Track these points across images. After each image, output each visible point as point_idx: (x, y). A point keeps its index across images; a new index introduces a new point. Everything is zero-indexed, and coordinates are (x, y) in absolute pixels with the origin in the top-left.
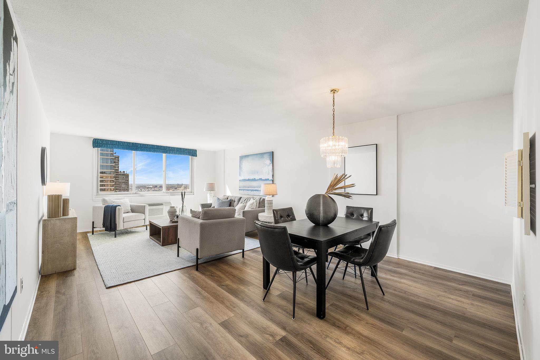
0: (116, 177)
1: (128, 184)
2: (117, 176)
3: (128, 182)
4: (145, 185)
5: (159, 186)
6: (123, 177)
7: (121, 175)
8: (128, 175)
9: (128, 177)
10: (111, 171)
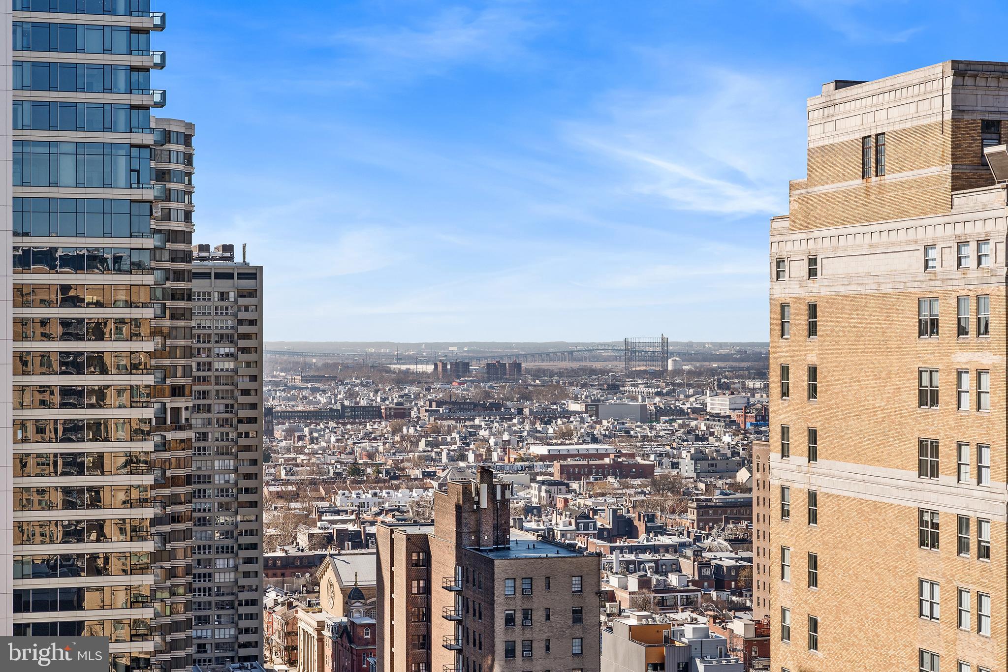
0: (175, 295)
1: (258, 350)
2: (181, 285)
3: (259, 336)
4: (379, 355)
5: (484, 363)
6: (223, 296)
7: (206, 275)
8: (254, 274)
9: (255, 293)
10: (137, 243)
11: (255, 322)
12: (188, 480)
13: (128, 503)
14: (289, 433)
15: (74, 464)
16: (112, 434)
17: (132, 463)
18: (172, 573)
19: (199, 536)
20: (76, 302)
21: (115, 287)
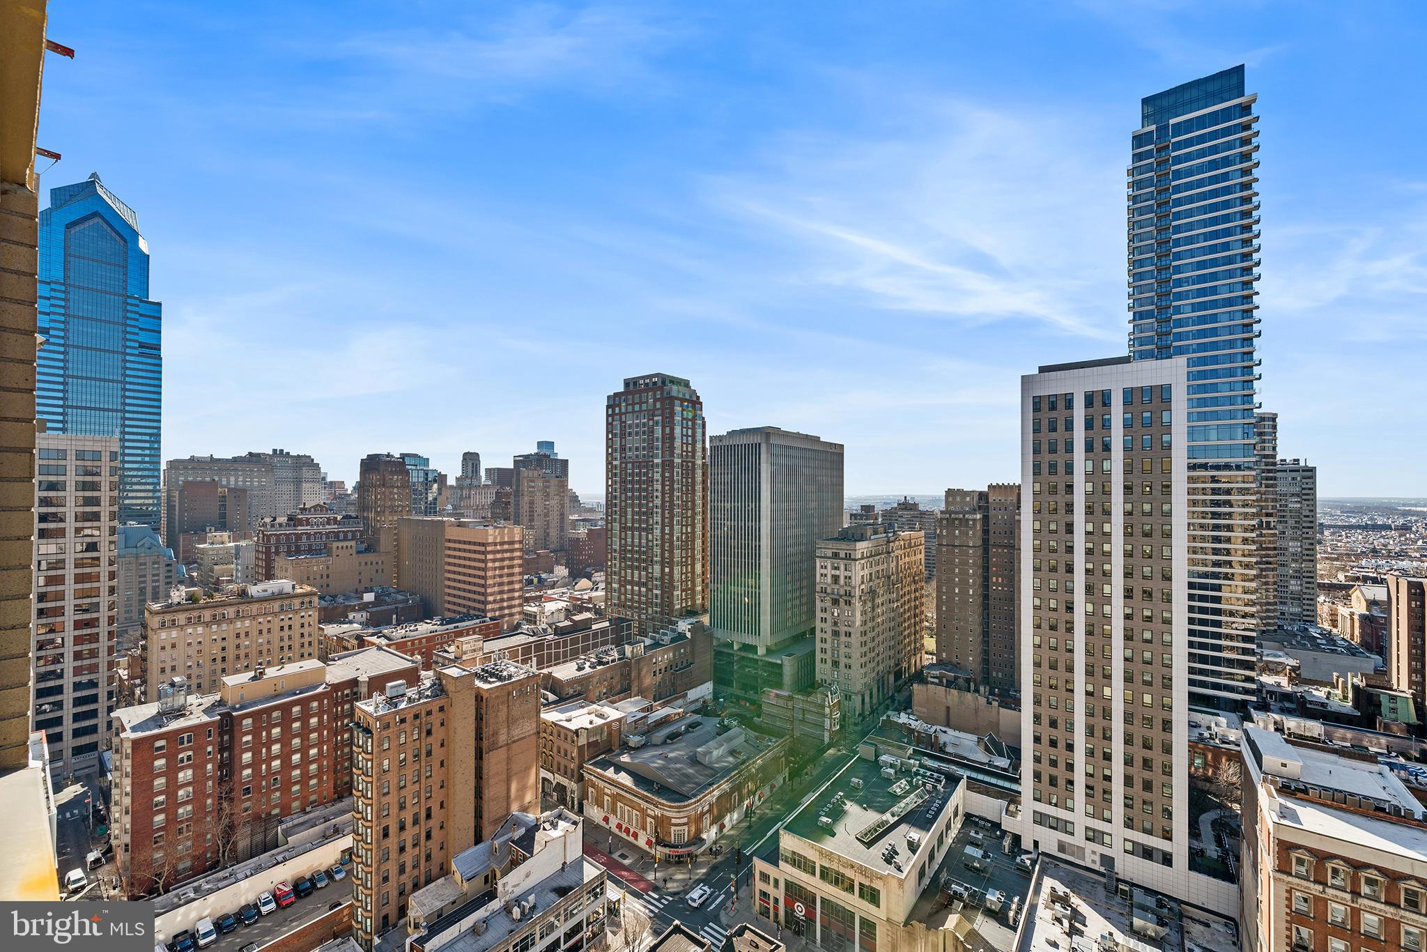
0: (1267, 479)
1: (1314, 500)
2: (1271, 475)
3: (1314, 494)
4: (1390, 503)
6: (1293, 479)
7: (1284, 471)
8: (1313, 470)
9: (1313, 477)
10: (1246, 460)
11: (1313, 489)
12: (1275, 549)
13: (1244, 556)
14: (1333, 534)
15: (1217, 539)
16: (1235, 529)
17: (1245, 541)
18: (1267, 583)
19: (1280, 570)
20: (1218, 481)
21: (1237, 476)
